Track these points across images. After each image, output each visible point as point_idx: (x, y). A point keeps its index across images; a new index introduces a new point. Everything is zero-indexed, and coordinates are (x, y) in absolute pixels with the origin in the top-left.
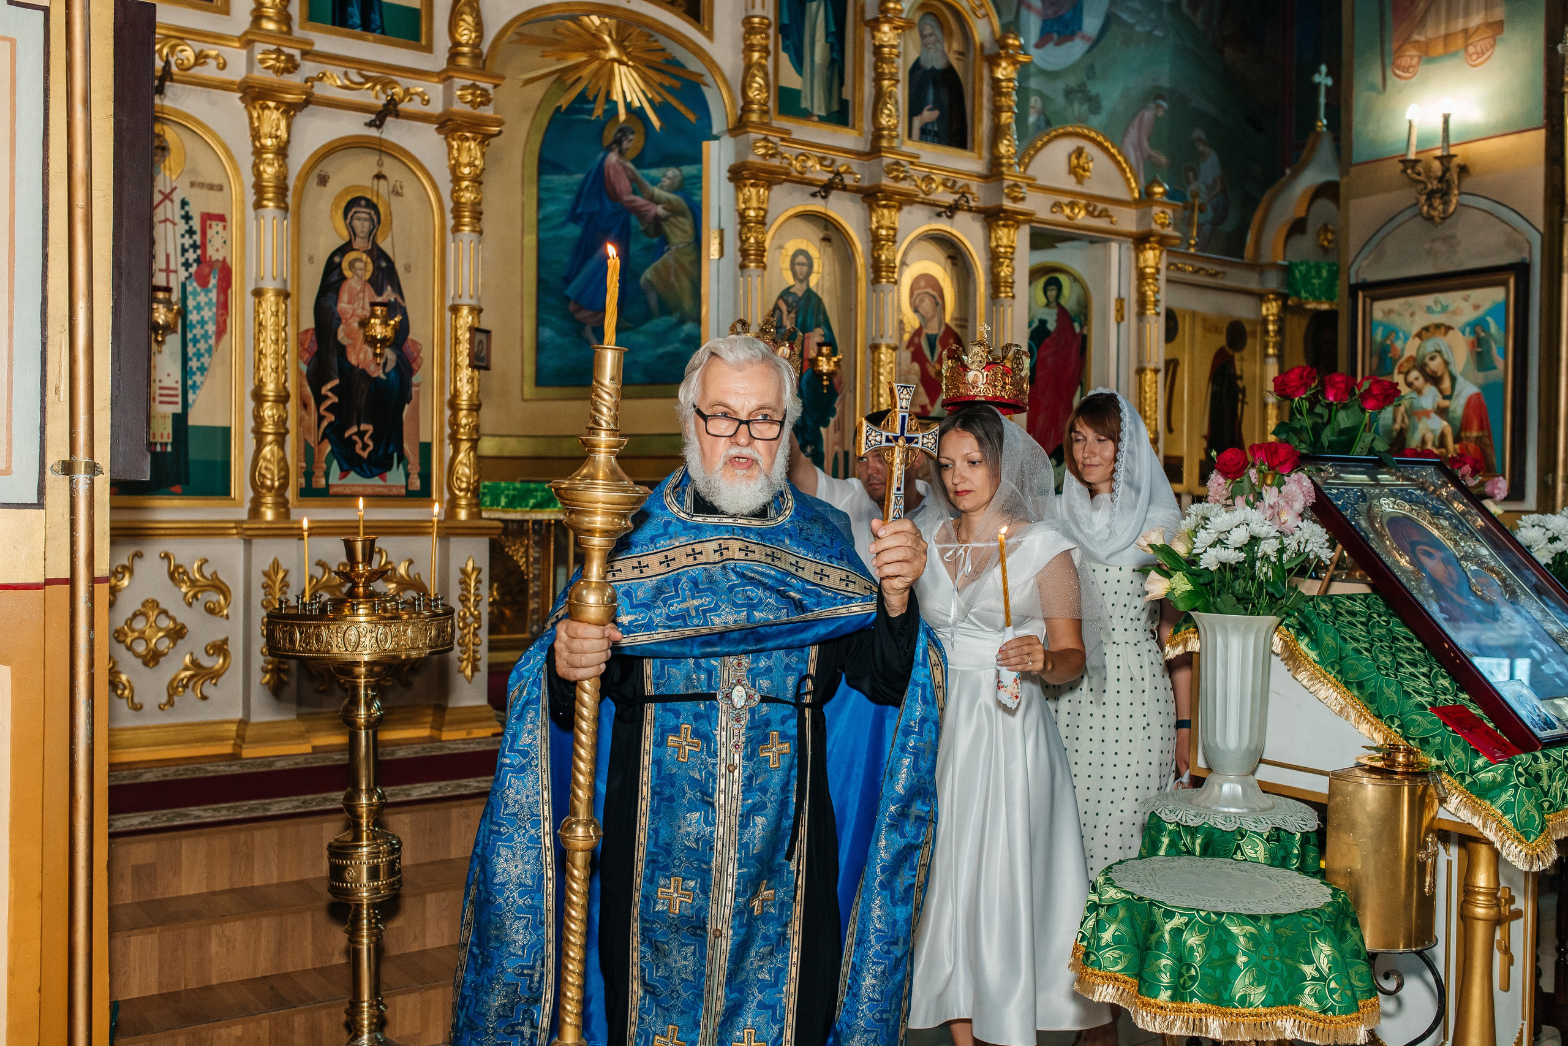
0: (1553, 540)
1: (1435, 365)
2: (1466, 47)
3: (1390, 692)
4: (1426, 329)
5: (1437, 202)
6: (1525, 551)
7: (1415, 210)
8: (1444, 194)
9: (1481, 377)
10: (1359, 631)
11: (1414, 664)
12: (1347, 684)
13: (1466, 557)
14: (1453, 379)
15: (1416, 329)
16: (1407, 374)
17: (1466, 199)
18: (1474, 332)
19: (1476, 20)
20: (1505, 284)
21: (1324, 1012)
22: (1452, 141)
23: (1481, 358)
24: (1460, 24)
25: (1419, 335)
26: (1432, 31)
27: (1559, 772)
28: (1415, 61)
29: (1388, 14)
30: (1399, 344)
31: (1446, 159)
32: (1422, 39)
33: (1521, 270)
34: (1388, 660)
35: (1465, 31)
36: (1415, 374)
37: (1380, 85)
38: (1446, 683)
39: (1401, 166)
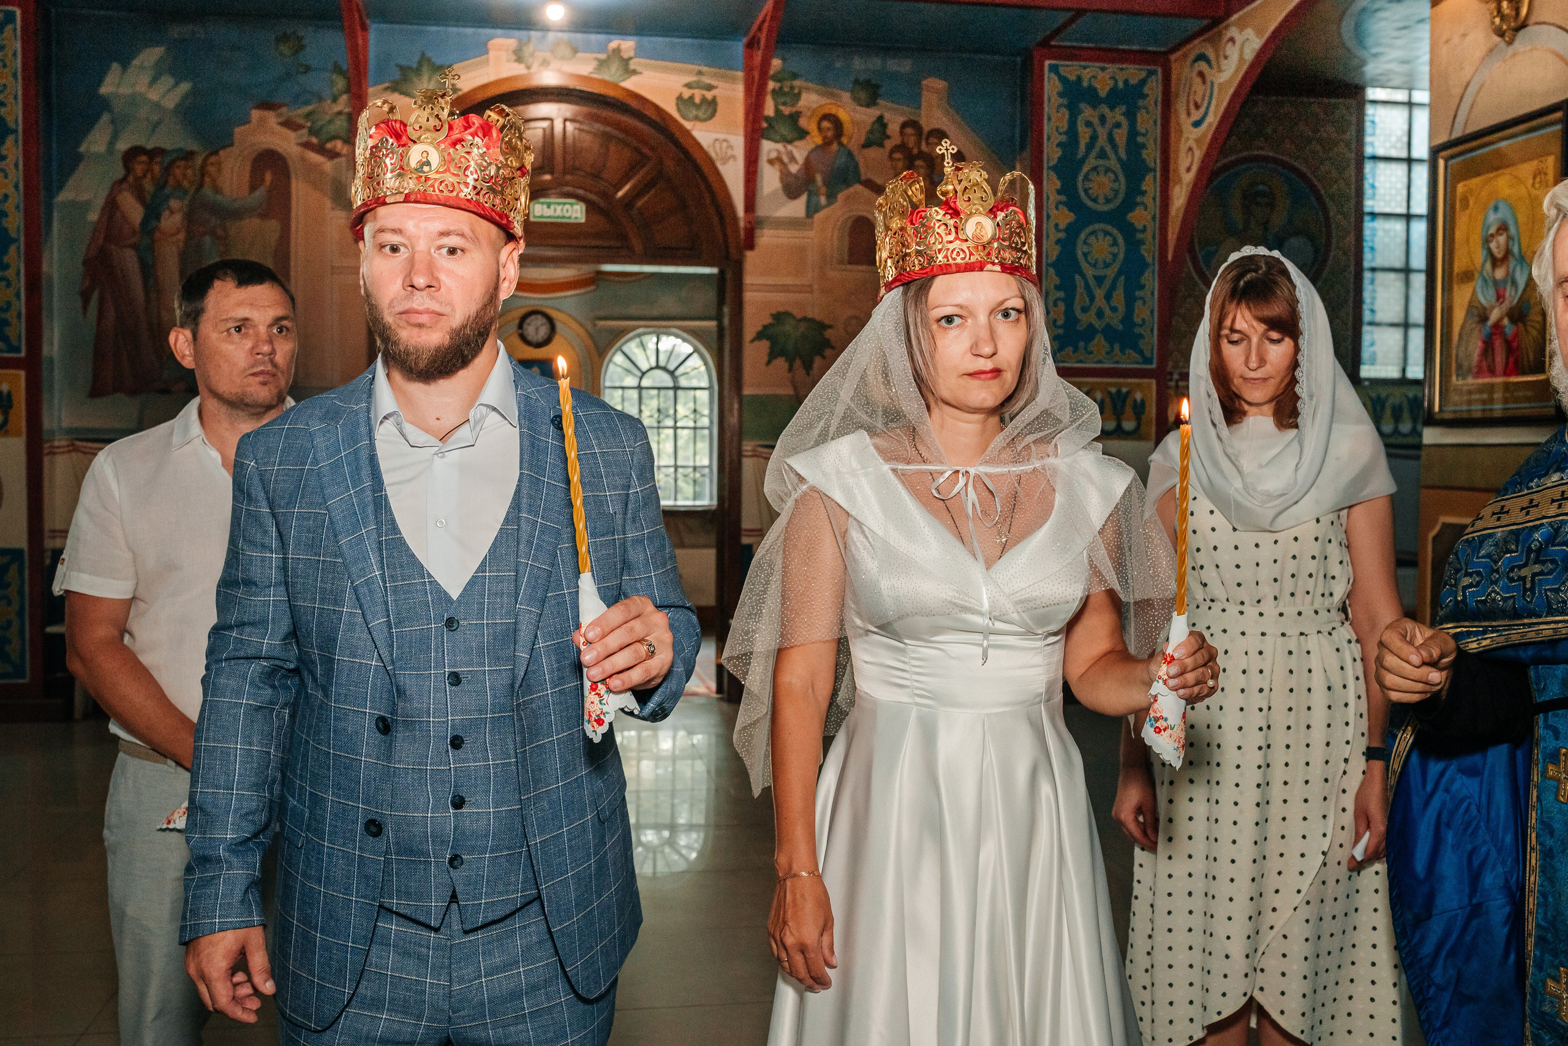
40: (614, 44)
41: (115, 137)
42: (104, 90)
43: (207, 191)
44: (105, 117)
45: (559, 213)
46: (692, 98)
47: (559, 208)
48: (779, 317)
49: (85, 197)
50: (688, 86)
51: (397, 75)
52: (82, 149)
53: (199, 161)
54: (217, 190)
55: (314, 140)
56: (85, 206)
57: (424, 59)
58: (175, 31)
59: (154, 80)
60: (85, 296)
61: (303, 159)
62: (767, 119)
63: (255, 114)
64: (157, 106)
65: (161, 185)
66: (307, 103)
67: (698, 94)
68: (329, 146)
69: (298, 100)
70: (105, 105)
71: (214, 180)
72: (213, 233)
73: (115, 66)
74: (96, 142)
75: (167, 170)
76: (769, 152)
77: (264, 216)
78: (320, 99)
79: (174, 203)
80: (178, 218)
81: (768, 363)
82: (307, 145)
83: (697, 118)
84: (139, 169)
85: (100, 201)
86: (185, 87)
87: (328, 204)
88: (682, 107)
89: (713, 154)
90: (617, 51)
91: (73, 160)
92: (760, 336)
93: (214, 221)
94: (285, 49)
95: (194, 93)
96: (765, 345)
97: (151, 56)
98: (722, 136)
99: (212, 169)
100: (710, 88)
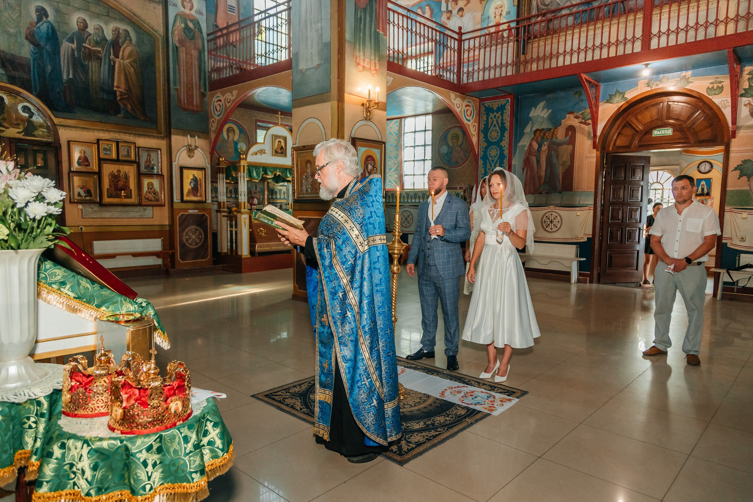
40: (683, 74)
41: (532, 127)
42: (531, 115)
43: (554, 139)
44: (531, 122)
45: (663, 132)
46: (713, 87)
47: (663, 131)
48: (745, 162)
49: (524, 144)
50: (712, 83)
51: (608, 98)
52: (524, 131)
53: (552, 131)
54: (556, 138)
55: (583, 121)
56: (525, 146)
57: (618, 92)
58: (549, 96)
59: (543, 110)
60: (523, 169)
61: (580, 127)
62: (745, 89)
63: (567, 115)
64: (543, 117)
65: (543, 138)
66: (582, 110)
67: (715, 86)
68: (587, 122)
69: (579, 110)
70: (530, 119)
71: (556, 136)
72: (555, 150)
73: (533, 108)
74: (528, 129)
75: (544, 134)
76: (744, 102)
77: (568, 144)
78: (585, 109)
79: (545, 143)
80: (546, 147)
81: (739, 179)
82: (581, 123)
83: (715, 94)
84: (537, 134)
85: (528, 144)
86: (550, 111)
87: (586, 138)
88: (708, 91)
89: (720, 106)
90: (684, 77)
91: (522, 134)
92: (736, 169)
93: (555, 147)
94: (577, 96)
95: (552, 112)
96: (738, 172)
97: (542, 105)
98: (724, 99)
99: (555, 133)
100: (721, 82)
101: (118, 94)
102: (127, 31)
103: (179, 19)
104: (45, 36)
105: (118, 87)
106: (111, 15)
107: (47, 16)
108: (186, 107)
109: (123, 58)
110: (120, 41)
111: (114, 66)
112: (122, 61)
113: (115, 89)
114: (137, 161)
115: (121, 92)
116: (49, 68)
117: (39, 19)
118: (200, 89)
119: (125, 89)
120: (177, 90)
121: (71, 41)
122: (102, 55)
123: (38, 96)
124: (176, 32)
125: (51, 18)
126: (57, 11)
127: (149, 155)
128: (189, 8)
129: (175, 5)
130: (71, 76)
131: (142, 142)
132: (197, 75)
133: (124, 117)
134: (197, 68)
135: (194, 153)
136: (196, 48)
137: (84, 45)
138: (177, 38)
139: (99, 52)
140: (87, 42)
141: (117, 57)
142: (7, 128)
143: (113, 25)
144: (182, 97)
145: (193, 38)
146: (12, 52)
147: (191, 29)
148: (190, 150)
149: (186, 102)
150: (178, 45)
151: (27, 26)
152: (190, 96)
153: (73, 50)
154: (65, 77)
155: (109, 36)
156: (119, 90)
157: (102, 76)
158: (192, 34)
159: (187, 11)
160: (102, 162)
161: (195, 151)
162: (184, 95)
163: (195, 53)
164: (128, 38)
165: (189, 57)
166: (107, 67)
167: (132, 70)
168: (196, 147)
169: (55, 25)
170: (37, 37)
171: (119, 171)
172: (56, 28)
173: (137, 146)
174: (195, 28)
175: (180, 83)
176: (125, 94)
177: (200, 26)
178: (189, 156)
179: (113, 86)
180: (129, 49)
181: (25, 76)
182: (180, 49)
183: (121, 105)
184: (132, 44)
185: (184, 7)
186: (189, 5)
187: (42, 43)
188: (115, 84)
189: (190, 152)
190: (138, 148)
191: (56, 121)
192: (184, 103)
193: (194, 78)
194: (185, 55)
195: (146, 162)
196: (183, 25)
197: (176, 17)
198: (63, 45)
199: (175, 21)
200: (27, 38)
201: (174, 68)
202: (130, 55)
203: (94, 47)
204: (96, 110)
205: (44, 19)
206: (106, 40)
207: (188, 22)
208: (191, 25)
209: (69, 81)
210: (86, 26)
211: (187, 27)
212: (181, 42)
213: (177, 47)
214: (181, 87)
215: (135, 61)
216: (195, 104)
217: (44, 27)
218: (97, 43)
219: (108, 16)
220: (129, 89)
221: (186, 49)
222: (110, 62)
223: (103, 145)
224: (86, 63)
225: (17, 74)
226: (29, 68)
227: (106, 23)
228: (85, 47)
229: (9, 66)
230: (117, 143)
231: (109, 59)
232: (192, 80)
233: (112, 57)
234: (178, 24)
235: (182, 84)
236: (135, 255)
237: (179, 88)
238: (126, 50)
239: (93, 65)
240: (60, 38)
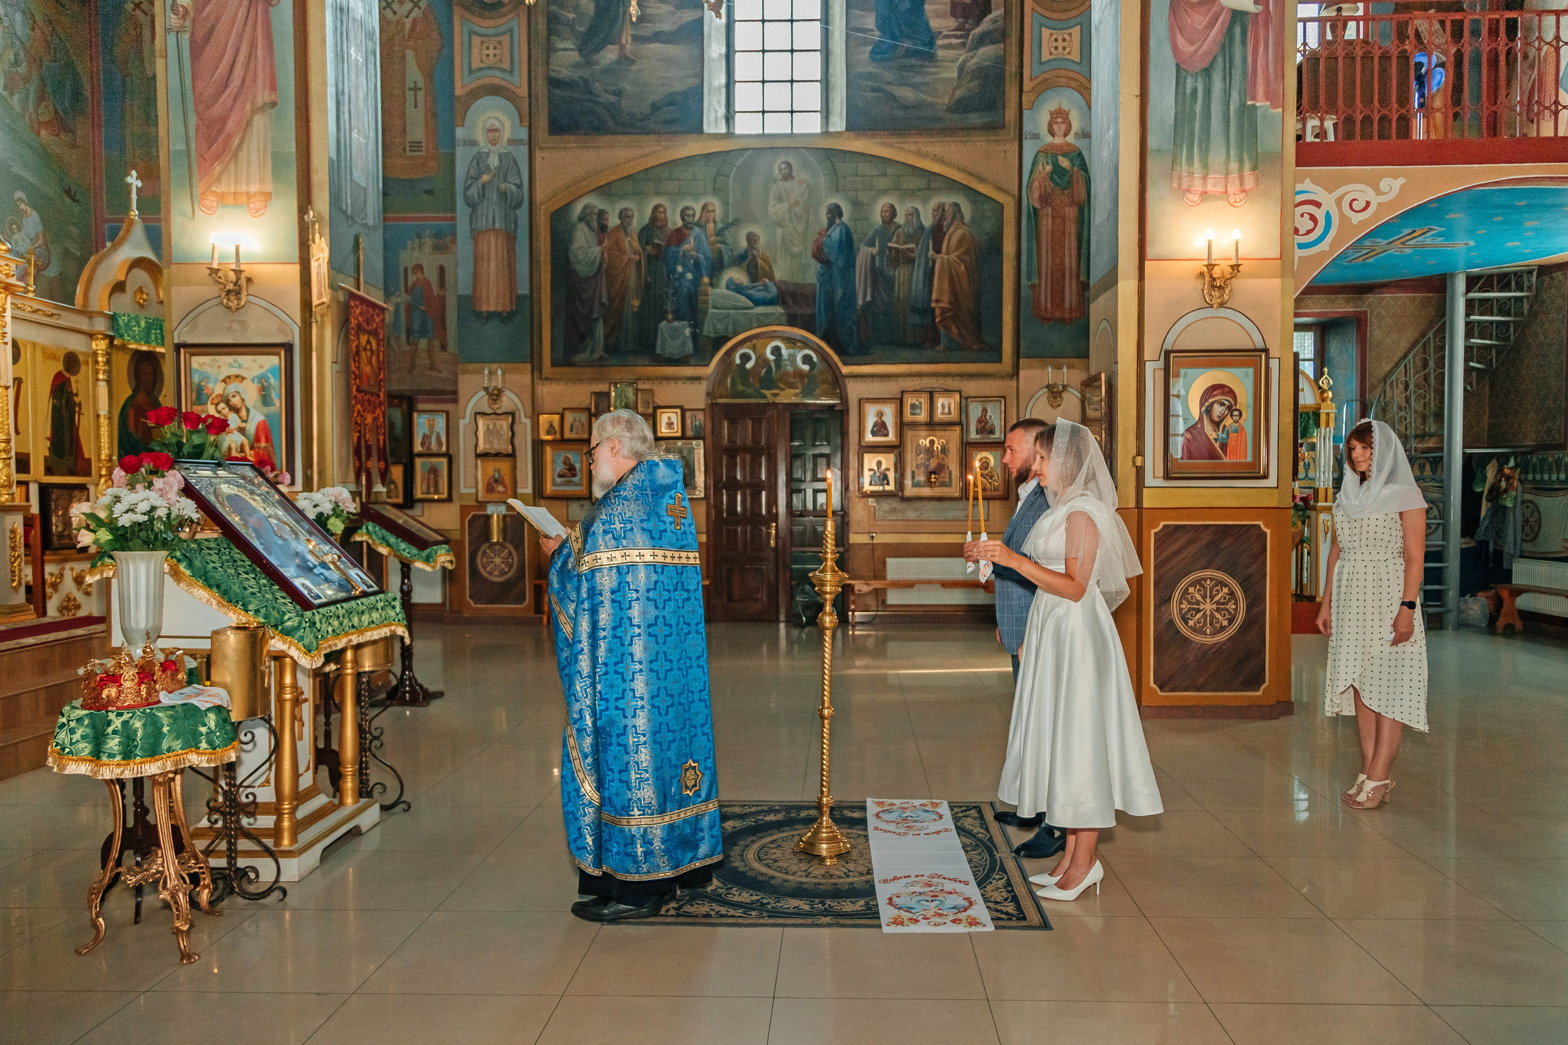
0: (316, 506)
1: (235, 401)
2: (248, 204)
3: (236, 588)
4: (229, 377)
5: (232, 298)
6: (301, 512)
7: (219, 300)
8: (238, 293)
9: (265, 409)
10: (215, 558)
11: (247, 573)
12: (210, 586)
13: (270, 516)
14: (248, 410)
15: (222, 377)
16: (217, 405)
17: (251, 298)
18: (260, 382)
19: (254, 188)
20: (278, 354)
21: (214, 749)
22: (242, 261)
23: (266, 400)
24: (243, 188)
25: (224, 381)
26: (225, 187)
27: (324, 620)
28: (214, 204)
29: (195, 170)
30: (211, 386)
31: (238, 272)
32: (219, 191)
33: (288, 348)
34: (232, 571)
35: (248, 193)
36: (222, 405)
37: (191, 215)
38: (265, 581)
39: (208, 271)
101: (938, 312)
102: (956, 205)
103: (1041, 159)
104: (836, 246)
105: (937, 301)
106: (933, 185)
107: (840, 215)
108: (1049, 315)
109: (947, 252)
110: (945, 223)
111: (933, 268)
112: (946, 257)
113: (933, 305)
114: (964, 422)
115: (942, 308)
116: (839, 293)
117: (831, 223)
118: (1078, 276)
119: (950, 303)
120: (1033, 287)
121: (871, 244)
122: (916, 255)
123: (824, 338)
124: (1036, 184)
125: (845, 218)
126: (856, 204)
127: (985, 410)
128: (1062, 133)
129: (1036, 136)
130: (869, 298)
131: (972, 387)
132: (1074, 252)
133: (947, 349)
134: (1073, 238)
135: (1062, 399)
136: (1073, 203)
137: (890, 244)
138: (1036, 195)
139: (911, 250)
140: (895, 238)
141: (938, 251)
142: (783, 390)
143: (935, 201)
144: (1043, 301)
145: (1069, 184)
146: (795, 281)
147: (1064, 169)
148: (1053, 392)
149: (1049, 306)
150: (1037, 205)
151: (815, 237)
152: (1058, 292)
153: (873, 258)
154: (860, 302)
155: (927, 221)
156: (940, 305)
157: (914, 287)
158: (1066, 178)
159: (1058, 140)
160: (905, 428)
161: (1064, 395)
162: (1046, 295)
163: (1071, 212)
164: (958, 216)
165: (1059, 221)
166: (921, 272)
167: (963, 267)
168: (1065, 387)
169: (851, 225)
170: (825, 250)
171: (932, 442)
172: (852, 230)
173: (964, 395)
174: (1073, 165)
175: (1039, 272)
176: (949, 310)
177: (1083, 159)
178: (1051, 405)
179: (930, 301)
180: (959, 233)
181: (809, 311)
182: (1041, 213)
183: (942, 331)
184: (964, 224)
185: (1053, 134)
186: (1063, 127)
187: (832, 258)
188: (934, 297)
189: (1055, 398)
190: (967, 398)
191: (845, 370)
192: (1046, 308)
193: (1067, 260)
194: (1050, 219)
195: (980, 421)
196: (1049, 168)
197: (1036, 156)
198: (861, 253)
199: (1034, 164)
200: (814, 256)
201: (1029, 250)
202: (961, 242)
203: (905, 243)
204: (902, 345)
205: (838, 221)
206: (922, 228)
207: (1060, 158)
208: (1065, 163)
209: (867, 305)
210: (893, 212)
211: (1058, 170)
212: (1045, 199)
213: (1035, 209)
214: (1040, 278)
215: (967, 252)
216: (1067, 305)
217: (836, 233)
218: (910, 238)
219: (928, 188)
220: (955, 301)
221: (1053, 209)
222: (927, 264)
223: (909, 400)
224: (891, 273)
225: (799, 311)
226: (814, 300)
227: (925, 200)
228: (890, 248)
229: (790, 301)
230: (931, 394)
231: (927, 258)
232: (1063, 263)
233: (931, 252)
234: (1040, 167)
235: (1043, 276)
236: (947, 585)
237: (1036, 282)
238: (954, 235)
239: (900, 274)
240: (856, 244)
